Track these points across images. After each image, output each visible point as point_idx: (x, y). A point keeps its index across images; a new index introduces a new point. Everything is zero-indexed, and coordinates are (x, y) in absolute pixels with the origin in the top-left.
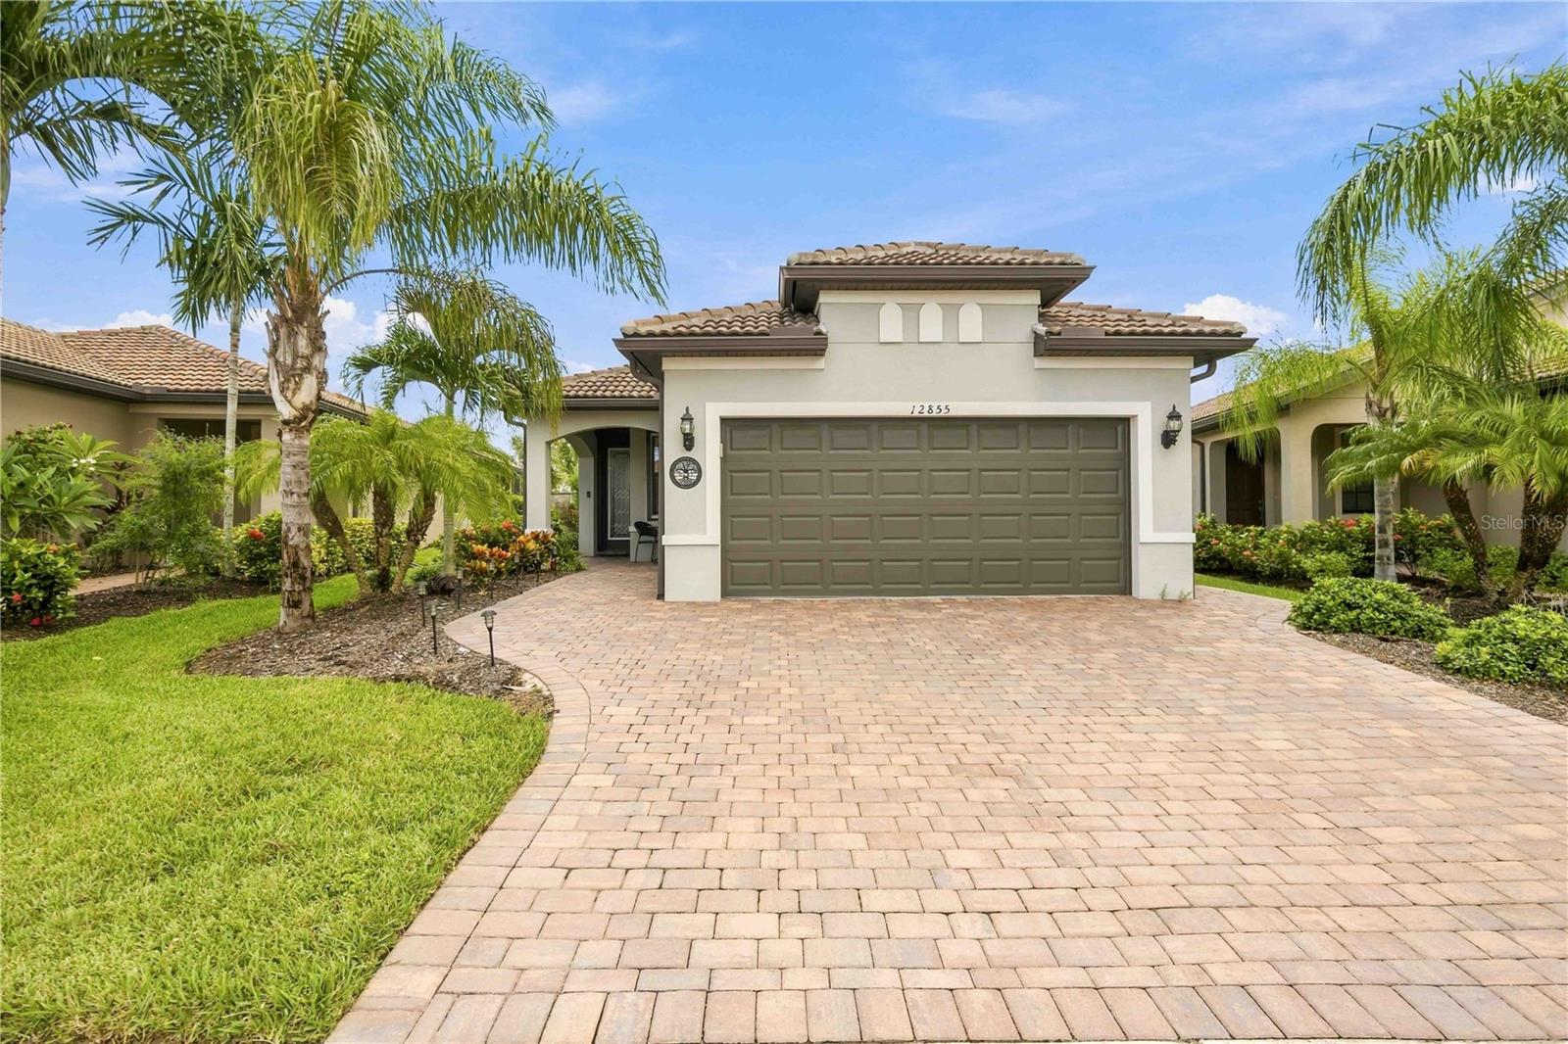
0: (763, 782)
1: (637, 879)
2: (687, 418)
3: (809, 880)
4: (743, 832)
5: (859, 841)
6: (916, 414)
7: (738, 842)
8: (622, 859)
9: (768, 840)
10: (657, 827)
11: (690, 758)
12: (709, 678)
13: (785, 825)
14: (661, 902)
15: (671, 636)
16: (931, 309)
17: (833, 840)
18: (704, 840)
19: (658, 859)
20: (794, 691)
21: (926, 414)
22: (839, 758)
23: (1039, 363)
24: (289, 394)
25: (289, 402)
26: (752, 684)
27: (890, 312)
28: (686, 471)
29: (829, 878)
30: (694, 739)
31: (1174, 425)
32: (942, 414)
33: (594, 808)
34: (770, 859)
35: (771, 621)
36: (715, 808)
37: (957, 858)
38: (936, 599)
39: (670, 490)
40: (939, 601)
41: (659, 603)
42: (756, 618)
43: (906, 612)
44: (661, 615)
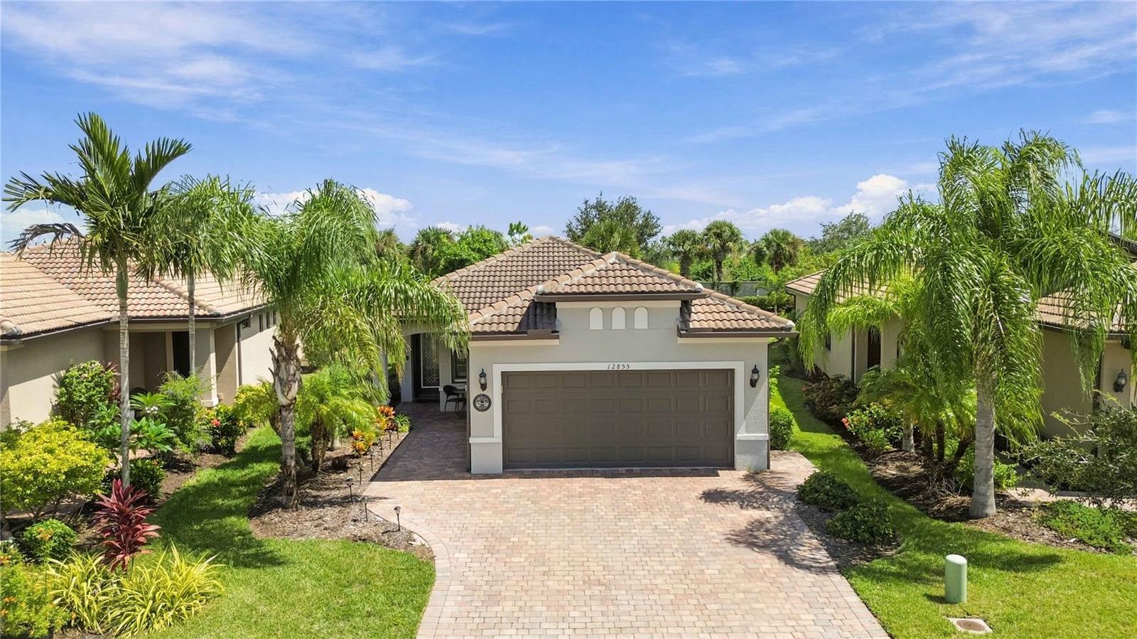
0: (516, 588)
1: (477, 620)
2: (483, 375)
3: (527, 620)
4: (508, 606)
5: (545, 608)
6: (610, 369)
7: (507, 609)
8: (472, 615)
9: (516, 609)
10: (481, 605)
11: (490, 578)
12: (497, 536)
13: (521, 603)
14: (485, 626)
15: (477, 506)
16: (619, 311)
17: (537, 608)
18: (496, 608)
19: (482, 615)
20: (533, 543)
21: (616, 369)
22: (545, 578)
23: (681, 341)
24: (286, 394)
25: (286, 397)
26: (515, 539)
27: (596, 312)
28: (482, 402)
29: (532, 620)
30: (491, 569)
31: (756, 376)
32: (625, 369)
33: (459, 598)
34: (516, 614)
35: (528, 492)
36: (499, 598)
37: (572, 614)
38: (622, 470)
39: (473, 412)
40: (624, 472)
41: (468, 475)
42: (521, 488)
43: (602, 483)
44: (471, 487)
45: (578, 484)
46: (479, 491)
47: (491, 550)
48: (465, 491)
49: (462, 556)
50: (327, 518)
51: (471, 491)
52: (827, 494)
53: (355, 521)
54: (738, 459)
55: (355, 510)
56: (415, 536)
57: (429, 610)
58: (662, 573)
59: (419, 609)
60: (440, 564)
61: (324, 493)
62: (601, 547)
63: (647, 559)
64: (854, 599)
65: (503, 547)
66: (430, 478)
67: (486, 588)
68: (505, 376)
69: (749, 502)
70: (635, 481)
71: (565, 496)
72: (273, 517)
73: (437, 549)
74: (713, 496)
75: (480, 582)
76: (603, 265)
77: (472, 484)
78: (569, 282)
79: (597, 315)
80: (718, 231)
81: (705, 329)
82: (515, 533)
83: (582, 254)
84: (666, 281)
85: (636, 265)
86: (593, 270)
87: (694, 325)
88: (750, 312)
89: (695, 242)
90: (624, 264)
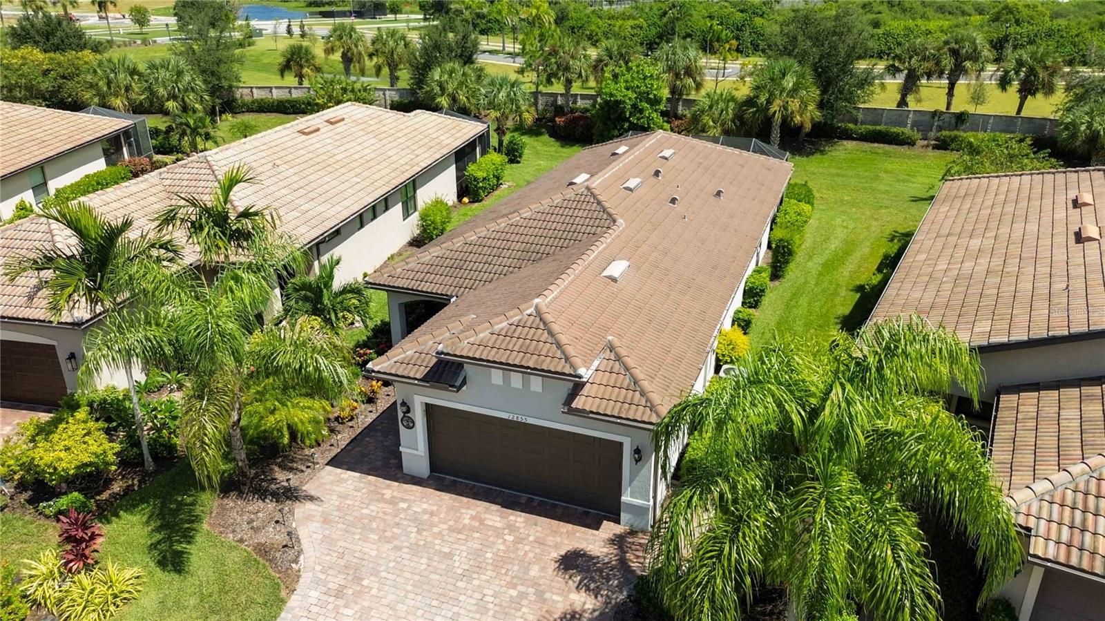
2: (403, 404)
6: (511, 419)
16: (516, 380)
21: (515, 420)
28: (407, 421)
32: (523, 421)
35: (426, 513)
38: (524, 497)
39: (403, 429)
40: (524, 501)
41: (399, 476)
42: (425, 506)
43: (493, 515)
44: (388, 494)
48: (382, 499)
50: (260, 515)
51: (384, 500)
53: (276, 523)
54: (623, 515)
55: (285, 508)
56: (301, 557)
60: (293, 600)
61: (281, 476)
68: (427, 407)
69: (592, 578)
70: (521, 519)
71: (449, 528)
73: (306, 578)
74: (571, 562)
76: (518, 318)
77: (391, 489)
78: (472, 340)
79: (497, 376)
80: (957, 47)
81: (584, 411)
82: (375, 573)
83: (605, 217)
84: (559, 354)
85: (545, 324)
86: (504, 324)
87: (578, 403)
88: (643, 394)
89: (924, 59)
90: (538, 319)
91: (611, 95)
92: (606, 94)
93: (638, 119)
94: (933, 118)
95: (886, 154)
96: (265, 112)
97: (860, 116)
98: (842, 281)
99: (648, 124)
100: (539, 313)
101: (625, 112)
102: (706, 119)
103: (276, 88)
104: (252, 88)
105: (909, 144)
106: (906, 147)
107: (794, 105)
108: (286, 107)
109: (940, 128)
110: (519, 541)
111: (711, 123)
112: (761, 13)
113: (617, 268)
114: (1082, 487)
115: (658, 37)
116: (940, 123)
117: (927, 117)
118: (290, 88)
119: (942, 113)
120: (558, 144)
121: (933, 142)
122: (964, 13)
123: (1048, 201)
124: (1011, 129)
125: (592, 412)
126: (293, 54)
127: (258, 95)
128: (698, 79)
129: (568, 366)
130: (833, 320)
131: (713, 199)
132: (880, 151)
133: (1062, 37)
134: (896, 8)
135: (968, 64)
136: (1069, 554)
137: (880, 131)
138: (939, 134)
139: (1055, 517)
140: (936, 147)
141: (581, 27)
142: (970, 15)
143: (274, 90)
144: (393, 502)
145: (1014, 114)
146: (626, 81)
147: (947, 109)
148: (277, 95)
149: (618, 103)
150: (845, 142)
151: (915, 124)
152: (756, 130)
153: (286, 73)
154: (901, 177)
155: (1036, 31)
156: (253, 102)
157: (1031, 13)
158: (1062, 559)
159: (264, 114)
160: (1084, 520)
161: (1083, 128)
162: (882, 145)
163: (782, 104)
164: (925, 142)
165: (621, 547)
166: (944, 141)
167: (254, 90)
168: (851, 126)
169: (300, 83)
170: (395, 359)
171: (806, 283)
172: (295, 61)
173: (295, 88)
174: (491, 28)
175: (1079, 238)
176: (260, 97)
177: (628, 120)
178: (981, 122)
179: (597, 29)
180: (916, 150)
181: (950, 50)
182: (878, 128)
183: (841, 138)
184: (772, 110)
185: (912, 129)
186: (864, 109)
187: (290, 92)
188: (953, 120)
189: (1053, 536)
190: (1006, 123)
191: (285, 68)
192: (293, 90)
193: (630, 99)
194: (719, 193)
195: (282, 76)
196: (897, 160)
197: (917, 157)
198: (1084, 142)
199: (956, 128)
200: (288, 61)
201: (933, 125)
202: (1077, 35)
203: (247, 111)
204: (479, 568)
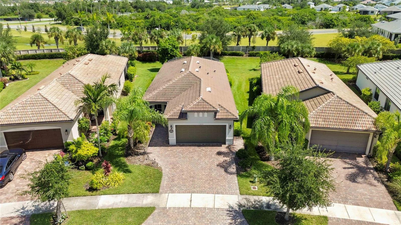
0: (177, 178)
2: (171, 126)
5: (182, 183)
7: (175, 183)
8: (169, 184)
10: (171, 182)
11: (173, 176)
12: (174, 164)
13: (178, 182)
15: (171, 155)
16: (201, 114)
17: (180, 183)
18: (173, 183)
19: (171, 184)
20: (181, 166)
21: (200, 125)
22: (183, 175)
25: (131, 136)
26: (178, 165)
28: (171, 131)
30: (173, 173)
31: (230, 127)
32: (202, 125)
33: (167, 180)
34: (177, 184)
36: (174, 180)
37: (187, 184)
38: (202, 144)
39: (170, 133)
40: (202, 145)
41: (169, 145)
42: (180, 150)
43: (197, 148)
44: (169, 149)
45: (192, 149)
46: (171, 151)
47: (173, 168)
48: (168, 151)
49: (167, 170)
50: (141, 159)
51: (169, 151)
52: (241, 155)
53: (146, 159)
54: (226, 142)
55: (146, 156)
56: (158, 164)
57: (162, 183)
58: (204, 175)
59: (160, 183)
60: (163, 172)
61: (139, 151)
62: (194, 168)
63: (202, 171)
64: (237, 182)
65: (175, 167)
66: (161, 146)
67: (172, 178)
68: (176, 126)
69: (226, 155)
70: (204, 148)
71: (189, 153)
72: (130, 158)
73: (163, 168)
74: (219, 153)
75: (171, 177)
76: (198, 101)
77: (169, 148)
78: (190, 107)
79: (196, 114)
80: (250, 28)
81: (219, 118)
82: (178, 163)
83: (197, 78)
84: (211, 107)
85: (205, 101)
86: (195, 103)
87: (217, 117)
88: (230, 113)
89: (242, 32)
90: (203, 101)
91: (165, 47)
92: (163, 46)
93: (173, 53)
94: (247, 48)
95: (237, 59)
96: (27, 59)
97: (228, 49)
98: (244, 91)
99: (176, 55)
100: (202, 99)
101: (169, 52)
102: (192, 52)
103: (30, 50)
104: (20, 51)
105: (242, 56)
106: (241, 56)
107: (217, 47)
108: (36, 57)
109: (249, 51)
110: (206, 152)
111: (194, 54)
112: (176, 16)
113: (209, 89)
114: (315, 114)
115: (150, 26)
116: (249, 49)
117: (245, 48)
118: (36, 50)
119: (249, 47)
120: (141, 63)
121: (248, 55)
122: (237, 15)
123: (288, 66)
124: (266, 50)
125: (221, 118)
126: (36, 38)
127: (23, 53)
128: (182, 40)
129: (214, 109)
130: (246, 100)
131: (214, 73)
132: (235, 58)
133: (267, 22)
134: (218, 14)
135: (253, 33)
136: (316, 125)
137: (234, 53)
138: (249, 52)
139: (312, 120)
140: (249, 56)
141: (121, 23)
142: (239, 16)
143: (29, 51)
144: (171, 150)
145: (266, 45)
146: (169, 43)
147: (249, 45)
148: (31, 53)
149: (167, 49)
150: (225, 56)
151: (242, 50)
152: (206, 55)
153: (33, 45)
154: (243, 65)
155: (260, 21)
156: (21, 56)
157: (257, 15)
158: (315, 126)
159: (26, 60)
160: (317, 119)
161: (286, 48)
162: (235, 56)
163: (213, 47)
164: (246, 55)
165: (229, 148)
166: (251, 54)
167: (21, 52)
168: (226, 52)
169: (39, 48)
170: (169, 115)
171: (235, 92)
172: (36, 40)
173: (37, 50)
174: (85, 24)
175: (299, 72)
176: (24, 54)
177: (169, 54)
178: (259, 48)
179: (128, 24)
180: (244, 57)
181: (248, 29)
182: (233, 52)
183: (224, 55)
184: (211, 49)
185: (242, 51)
186: (229, 47)
187: (36, 52)
188: (252, 48)
189: (313, 123)
190: (265, 48)
191: (32, 43)
192: (37, 51)
193: (170, 48)
194: (215, 71)
195: (32, 46)
196: (240, 60)
197: (245, 59)
198: (287, 52)
199: (253, 50)
200: (34, 40)
201: (247, 50)
202: (271, 22)
203: (19, 60)
204: (201, 158)
